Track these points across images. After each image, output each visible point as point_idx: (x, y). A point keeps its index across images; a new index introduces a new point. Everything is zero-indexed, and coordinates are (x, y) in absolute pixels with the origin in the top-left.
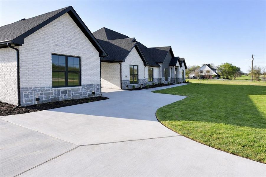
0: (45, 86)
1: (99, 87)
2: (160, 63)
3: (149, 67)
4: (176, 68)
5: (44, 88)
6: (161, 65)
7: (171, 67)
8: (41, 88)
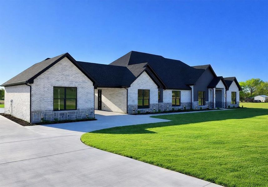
0: (48, 110)
1: (92, 111)
2: (192, 85)
3: (173, 90)
4: (216, 91)
5: (47, 111)
6: (192, 87)
7: (210, 89)
8: (45, 111)
